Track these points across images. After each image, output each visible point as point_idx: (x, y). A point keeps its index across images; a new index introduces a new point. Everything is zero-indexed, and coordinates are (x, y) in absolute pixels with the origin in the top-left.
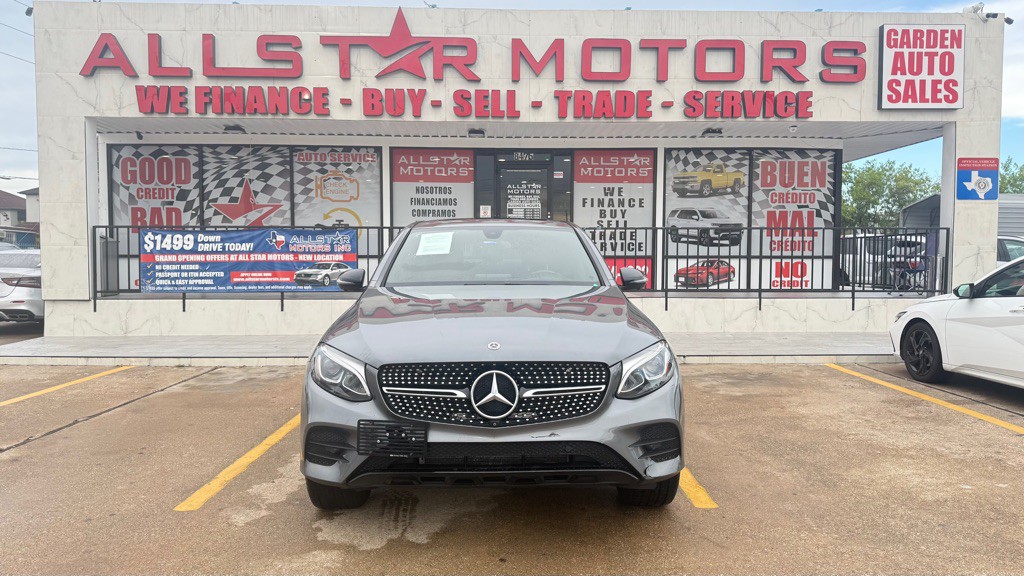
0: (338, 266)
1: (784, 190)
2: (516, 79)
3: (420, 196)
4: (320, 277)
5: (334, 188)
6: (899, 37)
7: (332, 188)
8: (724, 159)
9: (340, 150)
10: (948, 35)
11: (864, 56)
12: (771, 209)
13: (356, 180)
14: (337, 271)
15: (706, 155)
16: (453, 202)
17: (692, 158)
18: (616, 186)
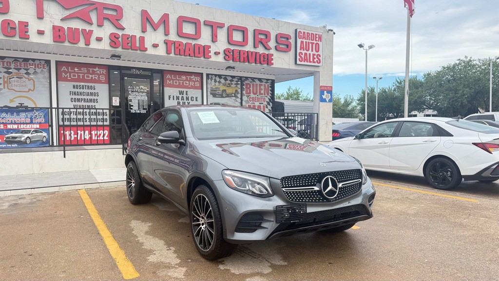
0: (36, 131)
1: (254, 96)
2: (144, 30)
3: (76, 90)
4: (23, 139)
5: (17, 84)
6: (302, 35)
7: (16, 83)
8: (231, 81)
9: (21, 60)
10: (317, 36)
11: (290, 41)
12: (250, 104)
13: (32, 79)
14: (36, 134)
15: (224, 78)
16: (97, 94)
17: (218, 79)
18: (185, 90)
